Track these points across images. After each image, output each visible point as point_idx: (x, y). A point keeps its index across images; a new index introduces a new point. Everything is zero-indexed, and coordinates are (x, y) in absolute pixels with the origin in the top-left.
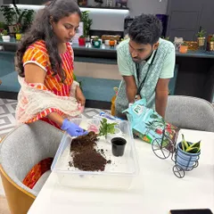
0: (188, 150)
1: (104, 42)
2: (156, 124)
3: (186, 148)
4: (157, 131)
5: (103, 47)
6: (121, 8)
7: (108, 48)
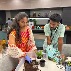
0: (70, 65)
1: (40, 28)
2: (57, 54)
3: (69, 64)
4: (58, 57)
5: (40, 29)
6: (46, 17)
7: (42, 29)
